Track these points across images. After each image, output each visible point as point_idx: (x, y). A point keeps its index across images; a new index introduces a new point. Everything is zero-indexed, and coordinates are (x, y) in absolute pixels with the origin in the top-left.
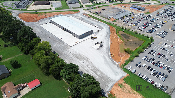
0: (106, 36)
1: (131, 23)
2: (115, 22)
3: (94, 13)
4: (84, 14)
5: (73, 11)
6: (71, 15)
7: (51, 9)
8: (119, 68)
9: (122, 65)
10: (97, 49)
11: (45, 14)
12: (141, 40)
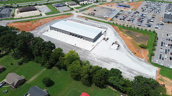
0: (116, 36)
1: (128, 21)
2: (113, 21)
3: (88, 15)
4: (79, 16)
5: (65, 14)
6: (67, 19)
7: (41, 14)
8: (148, 64)
9: (148, 61)
10: (117, 49)
11: (39, 21)
12: (145, 34)
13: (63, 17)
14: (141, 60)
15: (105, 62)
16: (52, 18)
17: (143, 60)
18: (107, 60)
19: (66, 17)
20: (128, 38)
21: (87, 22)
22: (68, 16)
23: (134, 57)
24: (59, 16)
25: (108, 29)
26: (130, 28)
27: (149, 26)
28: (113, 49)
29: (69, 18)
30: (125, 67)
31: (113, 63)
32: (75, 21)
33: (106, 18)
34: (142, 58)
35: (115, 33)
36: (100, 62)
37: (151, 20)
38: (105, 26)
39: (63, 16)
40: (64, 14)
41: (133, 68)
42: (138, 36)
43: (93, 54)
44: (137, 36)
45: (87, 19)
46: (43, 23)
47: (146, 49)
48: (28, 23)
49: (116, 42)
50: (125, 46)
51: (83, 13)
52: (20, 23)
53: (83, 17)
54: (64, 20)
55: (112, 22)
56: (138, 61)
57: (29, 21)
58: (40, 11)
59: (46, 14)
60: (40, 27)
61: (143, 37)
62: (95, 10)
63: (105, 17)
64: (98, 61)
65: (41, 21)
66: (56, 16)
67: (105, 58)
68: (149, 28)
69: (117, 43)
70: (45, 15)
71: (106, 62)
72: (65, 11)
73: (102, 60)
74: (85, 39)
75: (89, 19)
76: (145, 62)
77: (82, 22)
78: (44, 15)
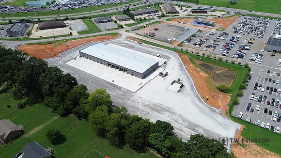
0: (181, 70)
1: (206, 47)
2: (182, 46)
3: (145, 36)
4: (129, 38)
5: (108, 34)
6: (110, 42)
7: (71, 33)
8: (224, 118)
9: (226, 113)
10: (178, 92)
11: (66, 43)
12: (232, 69)
13: (103, 39)
14: (215, 111)
15: (154, 110)
16: (87, 39)
17: (217, 111)
18: (158, 108)
19: (108, 39)
20: (201, 74)
21: (139, 46)
22: (112, 37)
23: (204, 106)
24: (98, 37)
25: (170, 60)
26: (208, 58)
27: (240, 57)
28: (172, 91)
29: (113, 41)
30: (184, 120)
31: (167, 113)
32: (122, 45)
33: (171, 42)
34: (218, 107)
35: (181, 66)
36: (147, 111)
37: (246, 47)
38: (167, 54)
39: (104, 37)
40: (106, 34)
41: (197, 123)
42: (219, 72)
43: (138, 97)
44: (217, 72)
45: (140, 42)
46: (71, 47)
47: (227, 94)
48: (48, 46)
49: (179, 80)
50: (192, 87)
51: (136, 34)
52: (37, 46)
53: (135, 39)
54: (105, 43)
55: (180, 48)
56: (210, 112)
57: (50, 43)
58: (71, 29)
60: (66, 53)
61: (227, 74)
62: (157, 29)
63: (170, 40)
64: (143, 108)
65: (68, 43)
66: (93, 36)
67: (156, 104)
68: (240, 60)
69: (181, 82)
70: (77, 34)
71: (156, 111)
72: (108, 30)
73: (151, 108)
74: (130, 74)
75: (145, 43)
76: (220, 114)
77: (131, 47)
78: (75, 34)
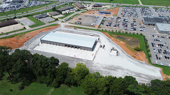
1: (114, 26)
3: (75, 24)
4: (66, 26)
5: (52, 25)
6: (55, 30)
7: (25, 28)
8: (149, 65)
9: (148, 62)
10: (117, 55)
11: (25, 35)
13: (50, 29)
15: (111, 70)
18: (113, 68)
19: (53, 28)
20: (121, 43)
21: (76, 31)
22: (55, 27)
23: (134, 61)
24: (45, 28)
25: (100, 37)
26: (119, 33)
27: (135, 30)
28: (113, 55)
29: (57, 29)
30: (131, 72)
31: (119, 70)
32: (65, 31)
34: (142, 60)
36: (107, 71)
37: (134, 24)
38: (96, 34)
40: (50, 26)
42: (129, 40)
43: (97, 63)
45: (75, 28)
46: (30, 38)
47: (141, 52)
49: (113, 48)
51: (69, 23)
53: (70, 26)
54: (52, 31)
55: (101, 29)
56: (141, 64)
57: (12, 36)
58: (22, 24)
59: (30, 26)
60: (29, 42)
61: (134, 40)
62: (81, 19)
63: (92, 25)
64: (104, 70)
65: (27, 35)
66: (42, 28)
67: (110, 66)
69: (115, 49)
70: (29, 28)
71: (113, 70)
72: (49, 22)
73: (108, 69)
74: (83, 49)
75: (78, 28)
76: (146, 64)
77: (71, 32)
